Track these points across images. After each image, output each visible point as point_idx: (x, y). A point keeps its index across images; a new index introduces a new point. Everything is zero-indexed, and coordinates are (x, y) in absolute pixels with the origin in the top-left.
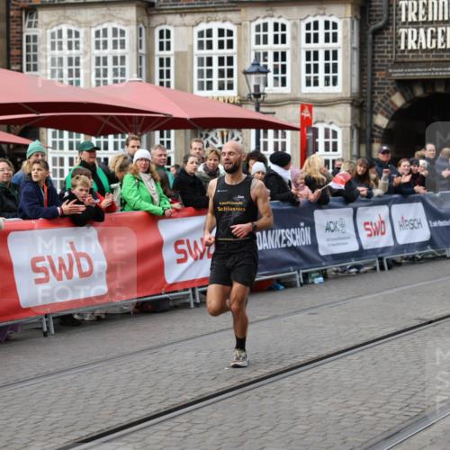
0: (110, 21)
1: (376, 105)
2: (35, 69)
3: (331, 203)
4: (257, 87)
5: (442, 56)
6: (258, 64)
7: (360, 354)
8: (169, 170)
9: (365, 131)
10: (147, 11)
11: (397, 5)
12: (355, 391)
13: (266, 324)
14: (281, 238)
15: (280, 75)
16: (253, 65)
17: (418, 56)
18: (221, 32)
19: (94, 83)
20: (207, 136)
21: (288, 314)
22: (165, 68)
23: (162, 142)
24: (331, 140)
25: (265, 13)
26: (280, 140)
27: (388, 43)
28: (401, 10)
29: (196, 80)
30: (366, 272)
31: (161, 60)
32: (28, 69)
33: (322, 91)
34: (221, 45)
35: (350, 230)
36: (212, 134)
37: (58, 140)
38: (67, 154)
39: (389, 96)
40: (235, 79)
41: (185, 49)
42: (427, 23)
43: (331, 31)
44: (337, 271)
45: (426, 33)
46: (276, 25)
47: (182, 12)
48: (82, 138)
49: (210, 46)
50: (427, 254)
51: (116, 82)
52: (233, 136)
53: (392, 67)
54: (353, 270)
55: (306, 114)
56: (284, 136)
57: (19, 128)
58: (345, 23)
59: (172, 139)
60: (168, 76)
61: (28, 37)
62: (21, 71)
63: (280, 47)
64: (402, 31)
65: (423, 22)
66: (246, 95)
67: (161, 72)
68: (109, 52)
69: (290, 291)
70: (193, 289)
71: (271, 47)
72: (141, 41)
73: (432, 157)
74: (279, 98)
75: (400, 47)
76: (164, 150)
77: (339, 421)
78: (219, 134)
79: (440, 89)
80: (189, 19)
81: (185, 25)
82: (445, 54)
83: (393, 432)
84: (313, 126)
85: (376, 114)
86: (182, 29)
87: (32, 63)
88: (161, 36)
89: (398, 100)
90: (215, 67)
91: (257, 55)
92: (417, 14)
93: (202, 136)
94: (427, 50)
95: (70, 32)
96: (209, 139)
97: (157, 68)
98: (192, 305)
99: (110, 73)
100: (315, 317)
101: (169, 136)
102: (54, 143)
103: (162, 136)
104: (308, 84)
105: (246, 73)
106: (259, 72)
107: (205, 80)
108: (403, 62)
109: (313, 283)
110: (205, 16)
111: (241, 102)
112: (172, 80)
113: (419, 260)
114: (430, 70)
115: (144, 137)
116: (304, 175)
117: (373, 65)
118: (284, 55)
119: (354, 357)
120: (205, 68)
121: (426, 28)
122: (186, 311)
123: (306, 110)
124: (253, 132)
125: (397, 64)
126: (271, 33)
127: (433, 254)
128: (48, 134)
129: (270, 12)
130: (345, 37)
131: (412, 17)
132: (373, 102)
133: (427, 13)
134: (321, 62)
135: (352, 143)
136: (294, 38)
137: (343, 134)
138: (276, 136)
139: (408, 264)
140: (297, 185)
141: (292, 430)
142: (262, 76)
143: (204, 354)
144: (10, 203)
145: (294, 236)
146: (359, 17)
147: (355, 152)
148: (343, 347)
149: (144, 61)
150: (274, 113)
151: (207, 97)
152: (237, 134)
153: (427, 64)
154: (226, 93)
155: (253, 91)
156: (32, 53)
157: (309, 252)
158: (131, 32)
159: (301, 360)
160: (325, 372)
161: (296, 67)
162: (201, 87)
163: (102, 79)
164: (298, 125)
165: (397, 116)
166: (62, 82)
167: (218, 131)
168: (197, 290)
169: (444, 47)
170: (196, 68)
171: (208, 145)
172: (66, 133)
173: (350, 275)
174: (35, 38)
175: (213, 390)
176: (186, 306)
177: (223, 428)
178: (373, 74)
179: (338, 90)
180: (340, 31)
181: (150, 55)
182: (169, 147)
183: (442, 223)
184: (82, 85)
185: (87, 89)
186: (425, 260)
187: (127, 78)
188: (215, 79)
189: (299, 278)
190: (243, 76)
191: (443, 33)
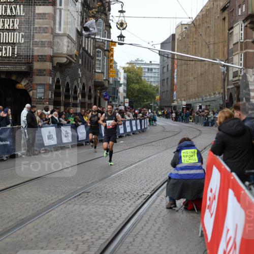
5: (4, 60)
79: (3, 77)
82: (6, 59)
169: (5, 55)
191: (6, 49)
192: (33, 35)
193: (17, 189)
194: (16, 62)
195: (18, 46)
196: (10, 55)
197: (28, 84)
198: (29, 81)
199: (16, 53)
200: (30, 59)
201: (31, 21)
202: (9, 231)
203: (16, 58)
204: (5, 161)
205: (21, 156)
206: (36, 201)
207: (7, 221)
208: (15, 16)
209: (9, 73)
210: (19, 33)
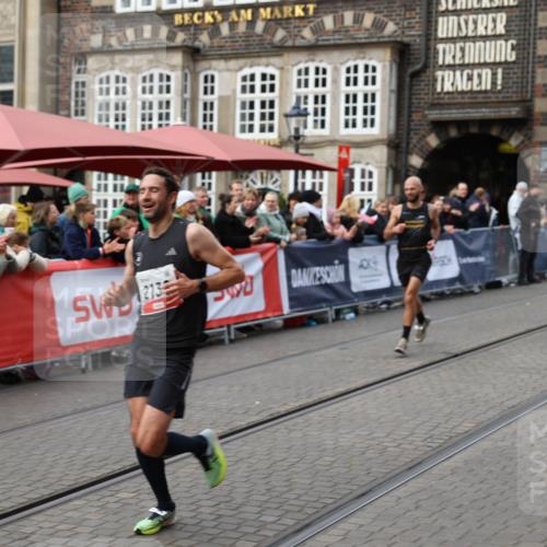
0: (156, 67)
1: (411, 146)
2: (83, 113)
3: (365, 241)
4: (297, 130)
5: (476, 98)
6: (299, 108)
7: (387, 387)
8: (209, 210)
9: (400, 171)
10: (192, 56)
11: (435, 49)
12: (380, 423)
13: (297, 359)
14: (315, 276)
15: (320, 118)
16: (294, 108)
17: (454, 98)
18: (264, 77)
19: (139, 128)
20: (247, 177)
21: (320, 349)
22: (208, 112)
23: (203, 184)
24: (367, 180)
25: (307, 58)
26: (317, 181)
27: (426, 85)
28: (438, 53)
29: (238, 123)
30: (396, 308)
31: (205, 104)
32: (76, 114)
33: (359, 133)
34: (263, 89)
35: (382, 267)
36: (252, 176)
37: (103, 182)
38: (110, 196)
39: (424, 136)
40: (276, 122)
41: (229, 93)
42: (463, 66)
43: (370, 74)
44: (368, 308)
45: (462, 75)
46: (317, 70)
47: (226, 57)
48: (126, 181)
49: (252, 89)
50: (455, 290)
51: (160, 126)
52: (272, 177)
53: (429, 109)
54: (384, 306)
55: (344, 155)
56: (321, 176)
57: (65, 171)
58: (384, 67)
59: (213, 181)
60: (211, 120)
61: (77, 83)
62: (69, 116)
63: (320, 90)
64: (439, 74)
65: (460, 65)
66: (285, 137)
67: (205, 116)
68: (155, 97)
69: (322, 326)
70: (229, 326)
71: (312, 90)
72: (186, 86)
73: (463, 196)
74: (318, 139)
75: (435, 89)
76: (205, 191)
77: (363, 453)
78: (259, 176)
79: (474, 130)
80: (233, 64)
81: (228, 70)
82: (480, 96)
83: (415, 463)
84: (351, 166)
85: (411, 154)
86: (226, 75)
87: (80, 108)
88: (206, 81)
89: (433, 141)
90: (257, 111)
91: (298, 98)
92: (454, 57)
93: (242, 177)
94: (463, 92)
95: (117, 78)
96: (249, 181)
97: (201, 112)
98: (227, 341)
99: (155, 118)
100: (345, 352)
101: (210, 177)
102: (99, 185)
103: (203, 177)
104: (347, 126)
105: (287, 116)
106: (299, 115)
107: (247, 123)
108: (439, 104)
109: (344, 319)
110: (249, 61)
111: (282, 144)
112: (215, 123)
113: (448, 296)
114: (465, 111)
115: (186, 179)
116: (339, 214)
117: (410, 107)
118: (324, 98)
119: (381, 391)
120: (248, 111)
121: (462, 71)
122: (221, 347)
123: (344, 151)
124: (292, 173)
125: (434, 106)
126: (312, 77)
127: (460, 289)
128: (94, 177)
129: (312, 57)
130: (383, 80)
131: (449, 60)
132: (408, 143)
133: (463, 56)
134: (360, 104)
135: (387, 183)
136: (335, 81)
137: (379, 175)
138: (314, 177)
139: (436, 299)
140: (333, 224)
141: (318, 462)
142: (302, 119)
143: (237, 388)
144: (54, 245)
145: (328, 274)
146: (398, 60)
147: (389, 192)
148: (371, 380)
149: (189, 104)
150: (312, 155)
151: (248, 141)
152: (276, 175)
153: (462, 106)
154: (268, 136)
155: (293, 133)
156: (80, 99)
157: (342, 289)
158: (177, 77)
159: (330, 393)
160: (353, 405)
161: (335, 110)
162: (243, 129)
163: (147, 123)
164: (335, 166)
165: (432, 156)
166: (108, 126)
167: (258, 172)
168: (233, 327)
169: (479, 89)
170: (238, 112)
171: (248, 186)
172: (111, 176)
173: (381, 311)
174: (83, 84)
175: (243, 424)
176: (221, 342)
177: (250, 460)
178: (410, 116)
179: (375, 131)
180: (378, 75)
181: (194, 99)
182: (210, 188)
183: (470, 260)
184: (128, 129)
185: (132, 133)
186: (454, 295)
187: (172, 122)
188: (257, 122)
189: (331, 314)
190: (284, 120)
191: (480, 76)
192: (535, 44)
193: (502, 348)
194: (501, 99)
195: (504, 69)
196: (489, 87)
197: (523, 142)
198: (525, 136)
199: (499, 82)
200: (527, 92)
201: (530, 16)
202: (487, 427)
203: (500, 92)
204: (477, 294)
205: (507, 286)
206: (539, 373)
207: (484, 409)
208: (498, 8)
209: (485, 123)
210: (506, 41)
